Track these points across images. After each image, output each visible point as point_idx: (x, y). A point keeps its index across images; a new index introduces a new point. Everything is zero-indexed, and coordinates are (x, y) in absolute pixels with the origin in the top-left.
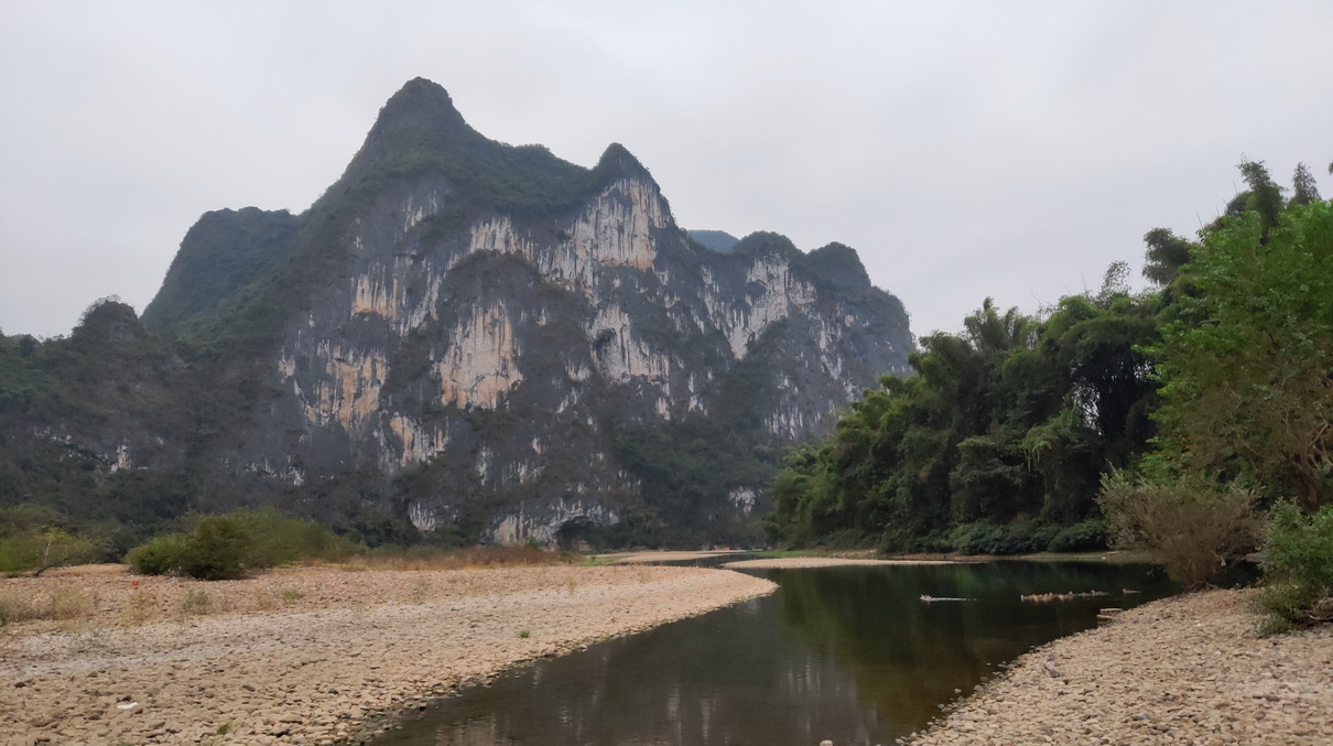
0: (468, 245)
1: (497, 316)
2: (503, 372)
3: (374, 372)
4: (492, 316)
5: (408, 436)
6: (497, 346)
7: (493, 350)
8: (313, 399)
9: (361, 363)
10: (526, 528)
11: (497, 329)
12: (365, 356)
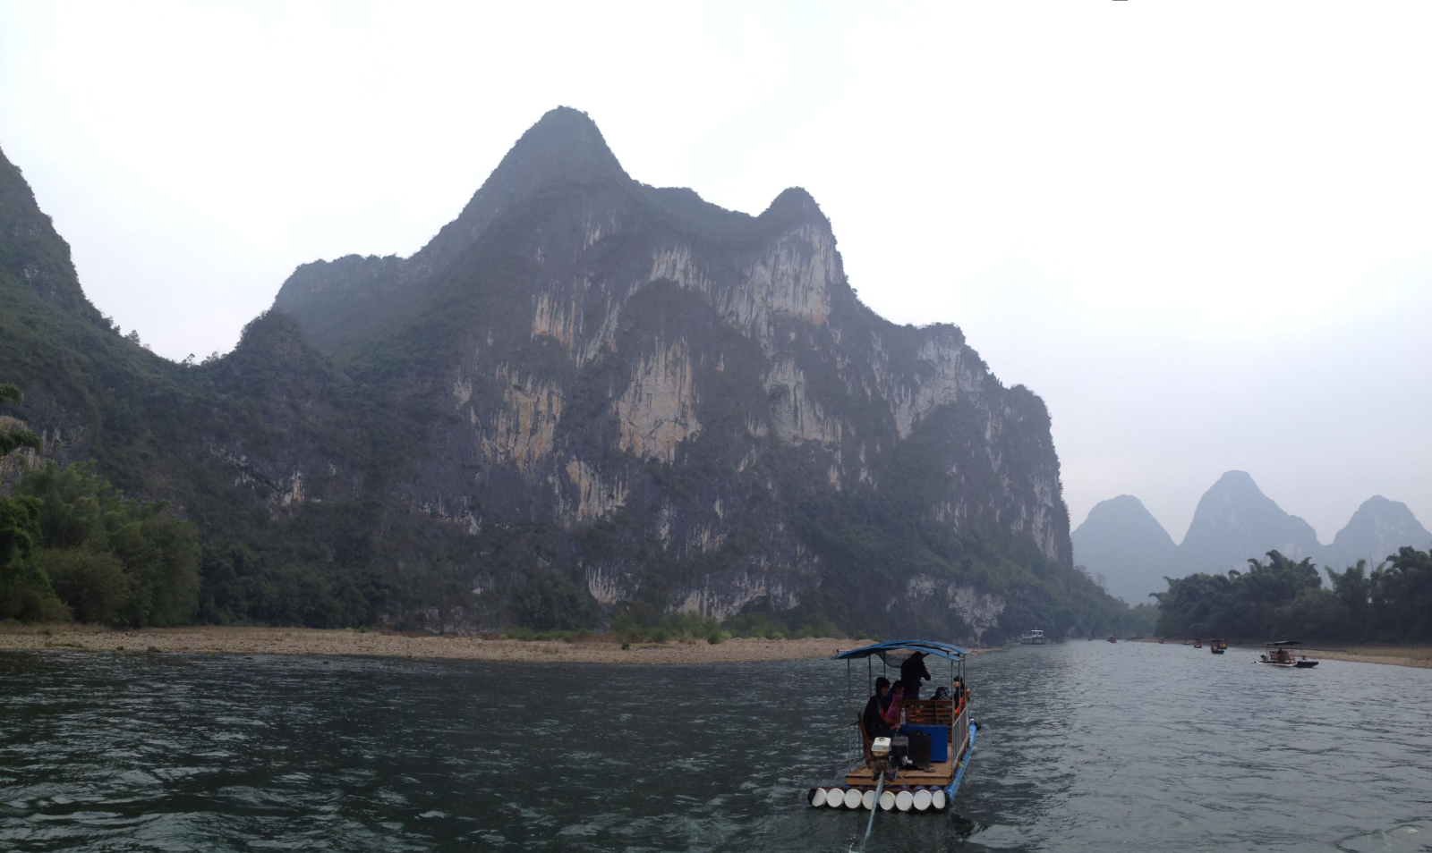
0: (649, 272)
1: (679, 355)
2: (681, 421)
3: (550, 405)
4: (675, 354)
5: (584, 484)
6: (678, 388)
7: (673, 393)
8: (489, 431)
9: (538, 394)
10: (710, 607)
11: (678, 370)
12: (543, 386)
